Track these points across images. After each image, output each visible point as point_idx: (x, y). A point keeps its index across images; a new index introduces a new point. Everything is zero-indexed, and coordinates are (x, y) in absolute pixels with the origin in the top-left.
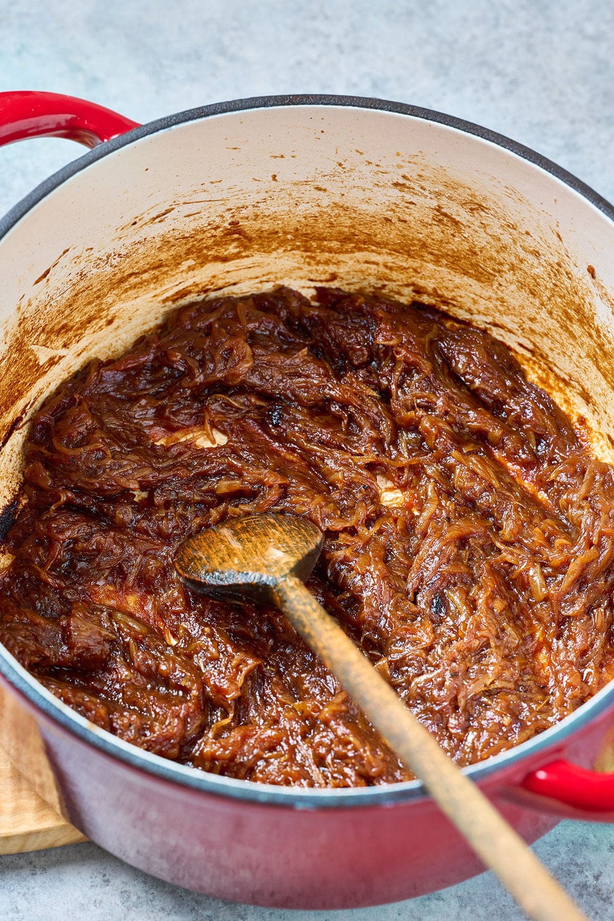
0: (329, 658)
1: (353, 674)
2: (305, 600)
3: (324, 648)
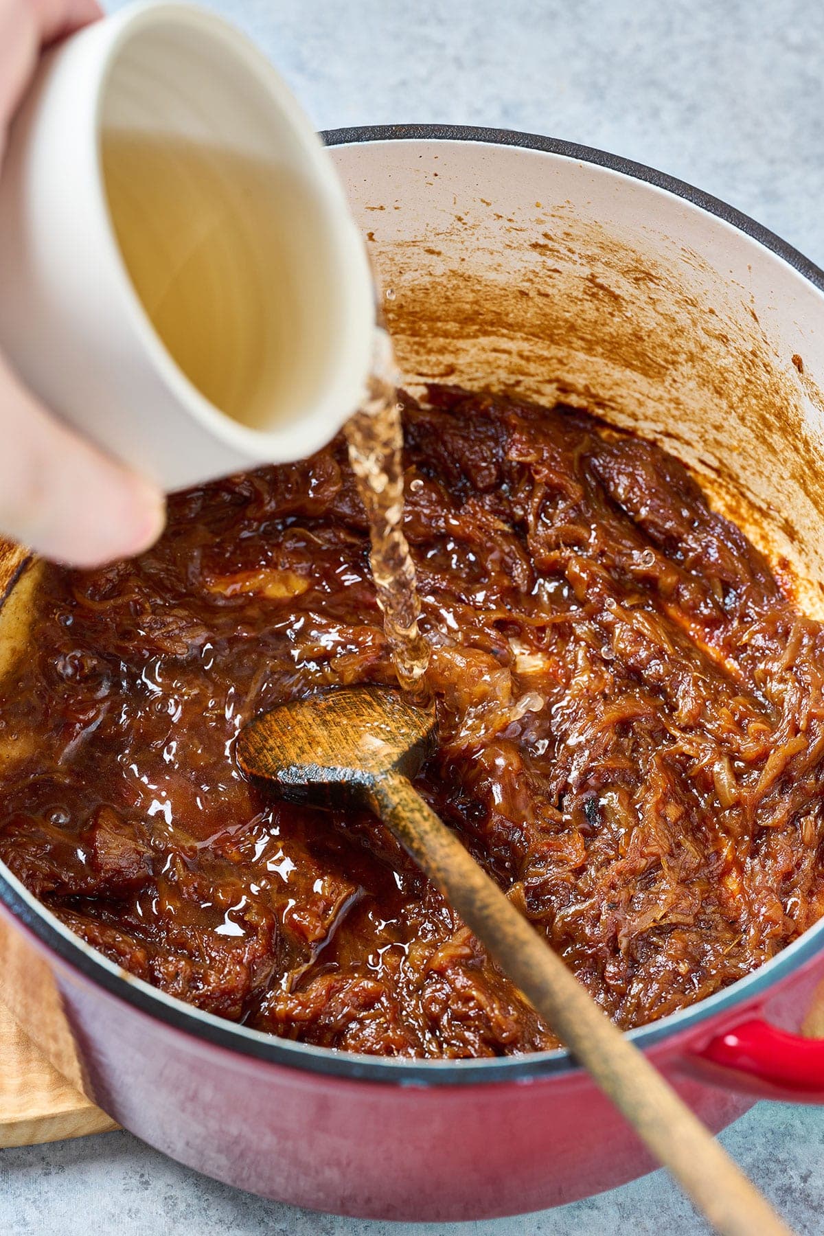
1: (477, 904)
2: (412, 805)
3: (439, 870)
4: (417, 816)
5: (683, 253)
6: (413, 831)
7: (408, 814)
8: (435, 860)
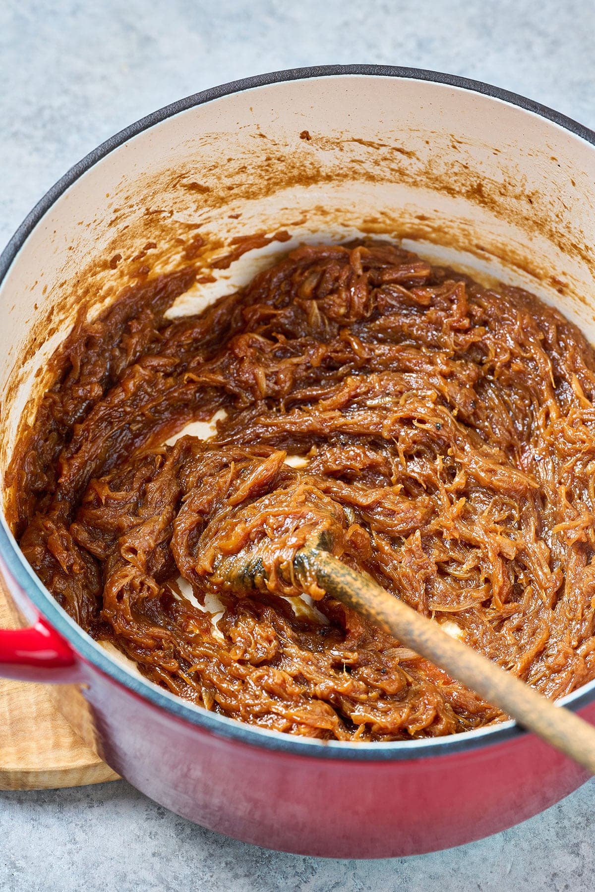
0: (387, 623)
1: (416, 633)
2: (342, 572)
3: (378, 614)
4: (349, 578)
5: (201, 141)
6: (349, 590)
7: (342, 579)
8: (373, 608)
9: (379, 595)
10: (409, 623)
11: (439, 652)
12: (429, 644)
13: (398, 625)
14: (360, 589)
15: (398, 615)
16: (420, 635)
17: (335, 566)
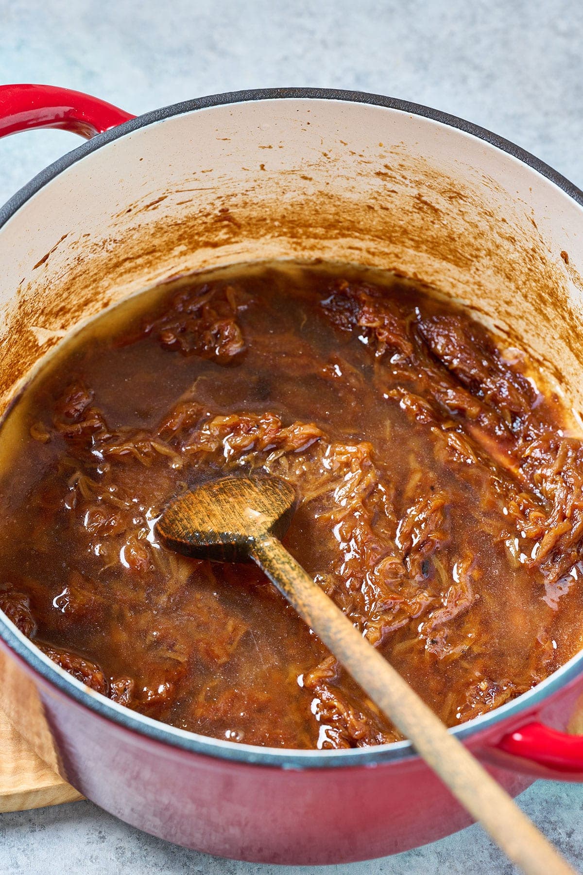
0: (310, 615)
1: (334, 630)
2: (283, 559)
3: (304, 605)
4: (287, 567)
5: (483, 179)
6: (284, 578)
7: (281, 566)
8: (301, 599)
9: (310, 588)
10: (329, 620)
11: (349, 653)
12: (342, 643)
13: (319, 619)
14: (294, 579)
15: (322, 610)
16: (335, 634)
17: (278, 553)
